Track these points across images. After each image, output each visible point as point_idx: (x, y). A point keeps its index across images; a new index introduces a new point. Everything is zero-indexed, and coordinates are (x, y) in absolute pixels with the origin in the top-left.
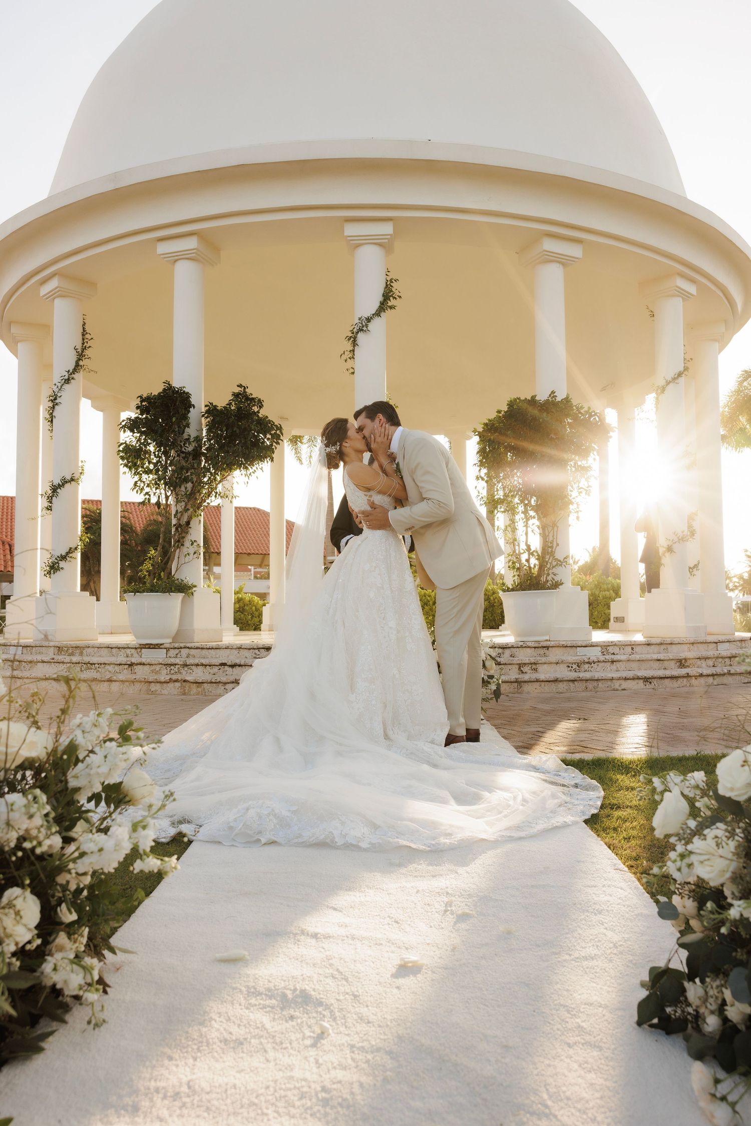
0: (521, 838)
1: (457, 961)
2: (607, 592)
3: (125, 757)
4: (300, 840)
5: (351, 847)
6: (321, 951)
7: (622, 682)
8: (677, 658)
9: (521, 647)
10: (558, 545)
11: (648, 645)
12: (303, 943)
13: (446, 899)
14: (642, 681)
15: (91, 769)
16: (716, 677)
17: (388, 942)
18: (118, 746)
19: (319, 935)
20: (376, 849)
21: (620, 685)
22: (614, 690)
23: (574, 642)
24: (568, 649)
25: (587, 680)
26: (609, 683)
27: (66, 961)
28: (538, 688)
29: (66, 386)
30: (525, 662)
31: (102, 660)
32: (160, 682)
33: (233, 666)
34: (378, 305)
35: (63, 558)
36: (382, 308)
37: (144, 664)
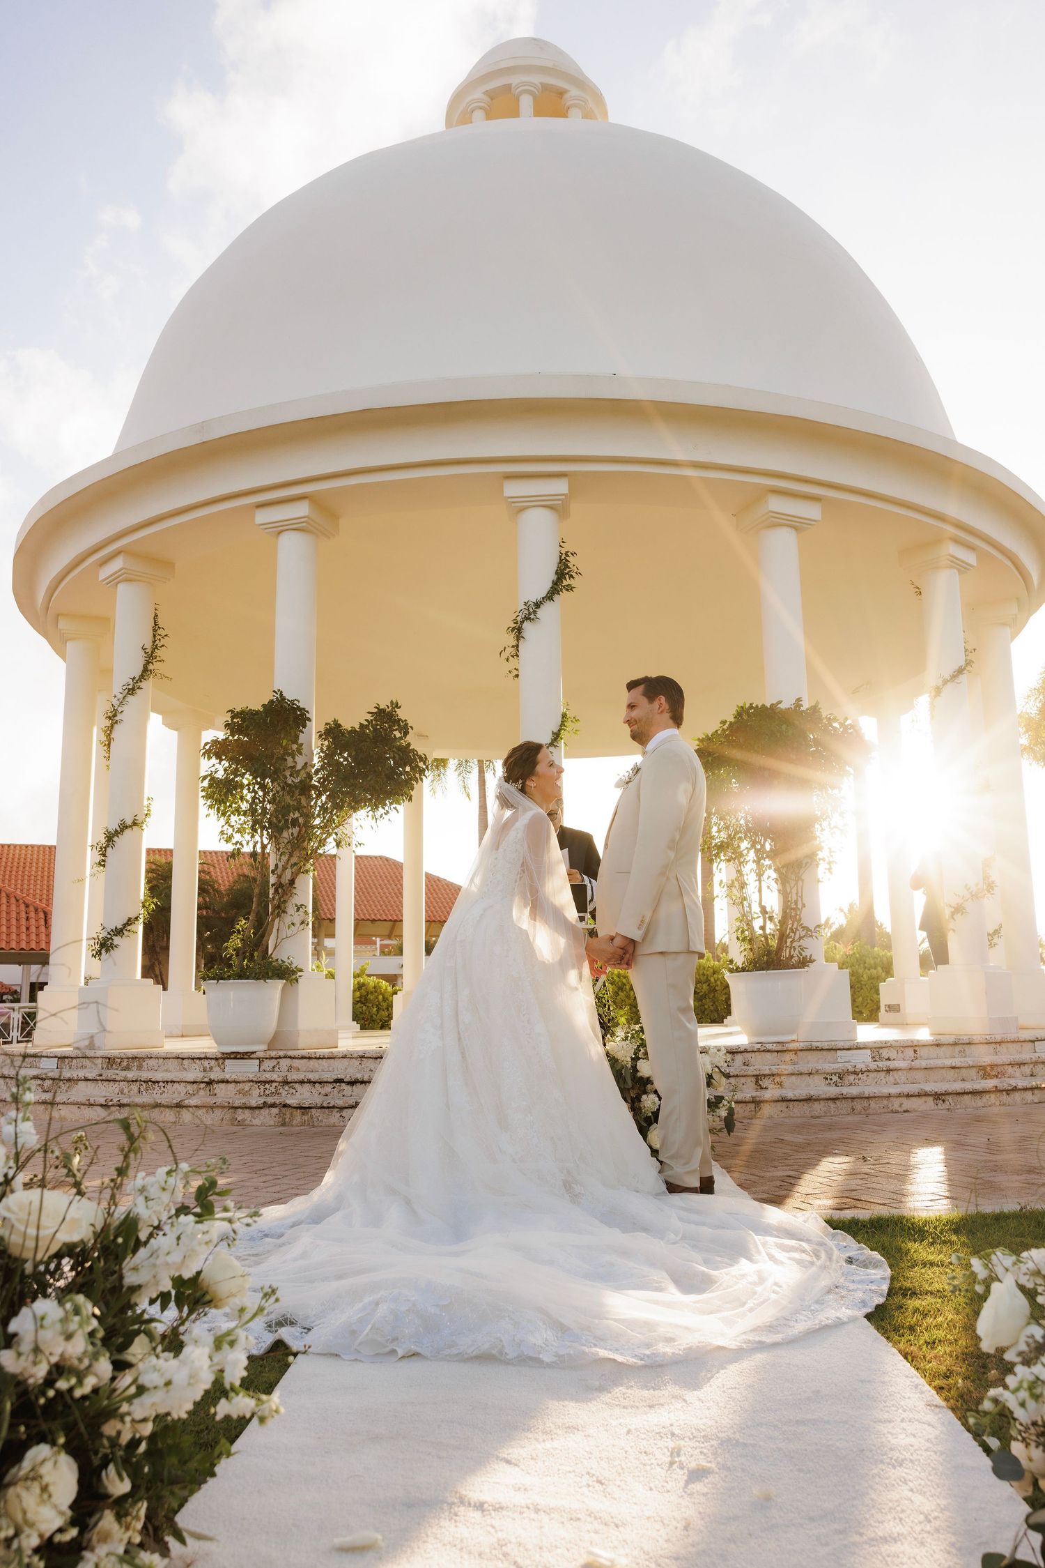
0: (775, 1345)
1: (693, 1546)
2: (872, 971)
3: (207, 1237)
4: (454, 1351)
5: (528, 1361)
6: (489, 1532)
7: (904, 1100)
8: (979, 1064)
9: (758, 1051)
10: (804, 905)
11: (938, 1045)
12: (462, 1518)
13: (671, 1444)
14: (931, 1098)
15: (158, 1257)
16: (1036, 1092)
17: (590, 1515)
18: (197, 1222)
19: (486, 1506)
20: (565, 1363)
21: (901, 1105)
22: (892, 1112)
23: (833, 1043)
24: (825, 1053)
25: (854, 1098)
26: (885, 1102)
27: (113, 1559)
28: (784, 1109)
29: (130, 698)
30: (765, 1073)
31: (169, 1076)
32: (251, 1108)
33: (352, 1083)
34: (550, 585)
35: (119, 932)
36: (555, 589)
37: (227, 1082)
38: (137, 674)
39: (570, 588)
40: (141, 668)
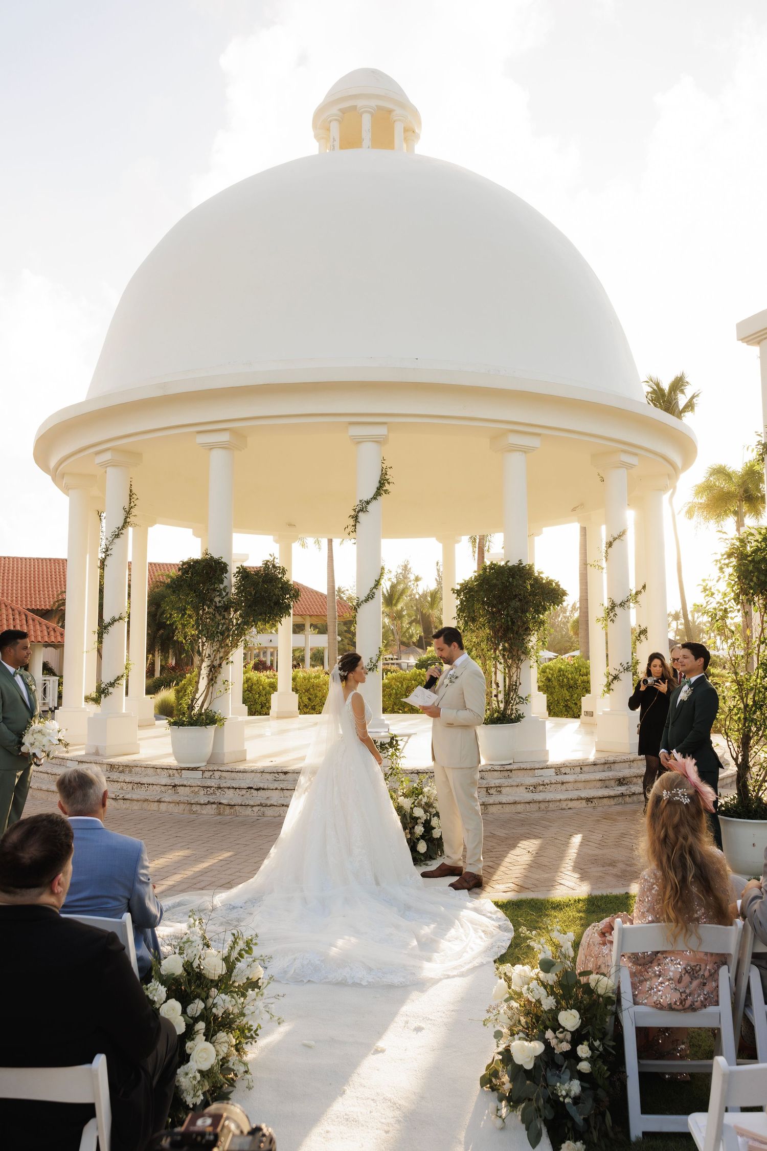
7: (569, 802)
8: (618, 777)
9: (490, 770)
10: (520, 684)
11: (595, 765)
14: (585, 801)
21: (567, 805)
23: (533, 765)
24: (528, 771)
25: (540, 802)
26: (558, 803)
28: (501, 809)
29: (116, 540)
30: (492, 786)
31: (150, 780)
32: (200, 804)
33: (257, 789)
34: (376, 490)
35: (112, 685)
36: (378, 494)
37: (185, 786)
38: (120, 525)
39: (386, 491)
40: (123, 521)
